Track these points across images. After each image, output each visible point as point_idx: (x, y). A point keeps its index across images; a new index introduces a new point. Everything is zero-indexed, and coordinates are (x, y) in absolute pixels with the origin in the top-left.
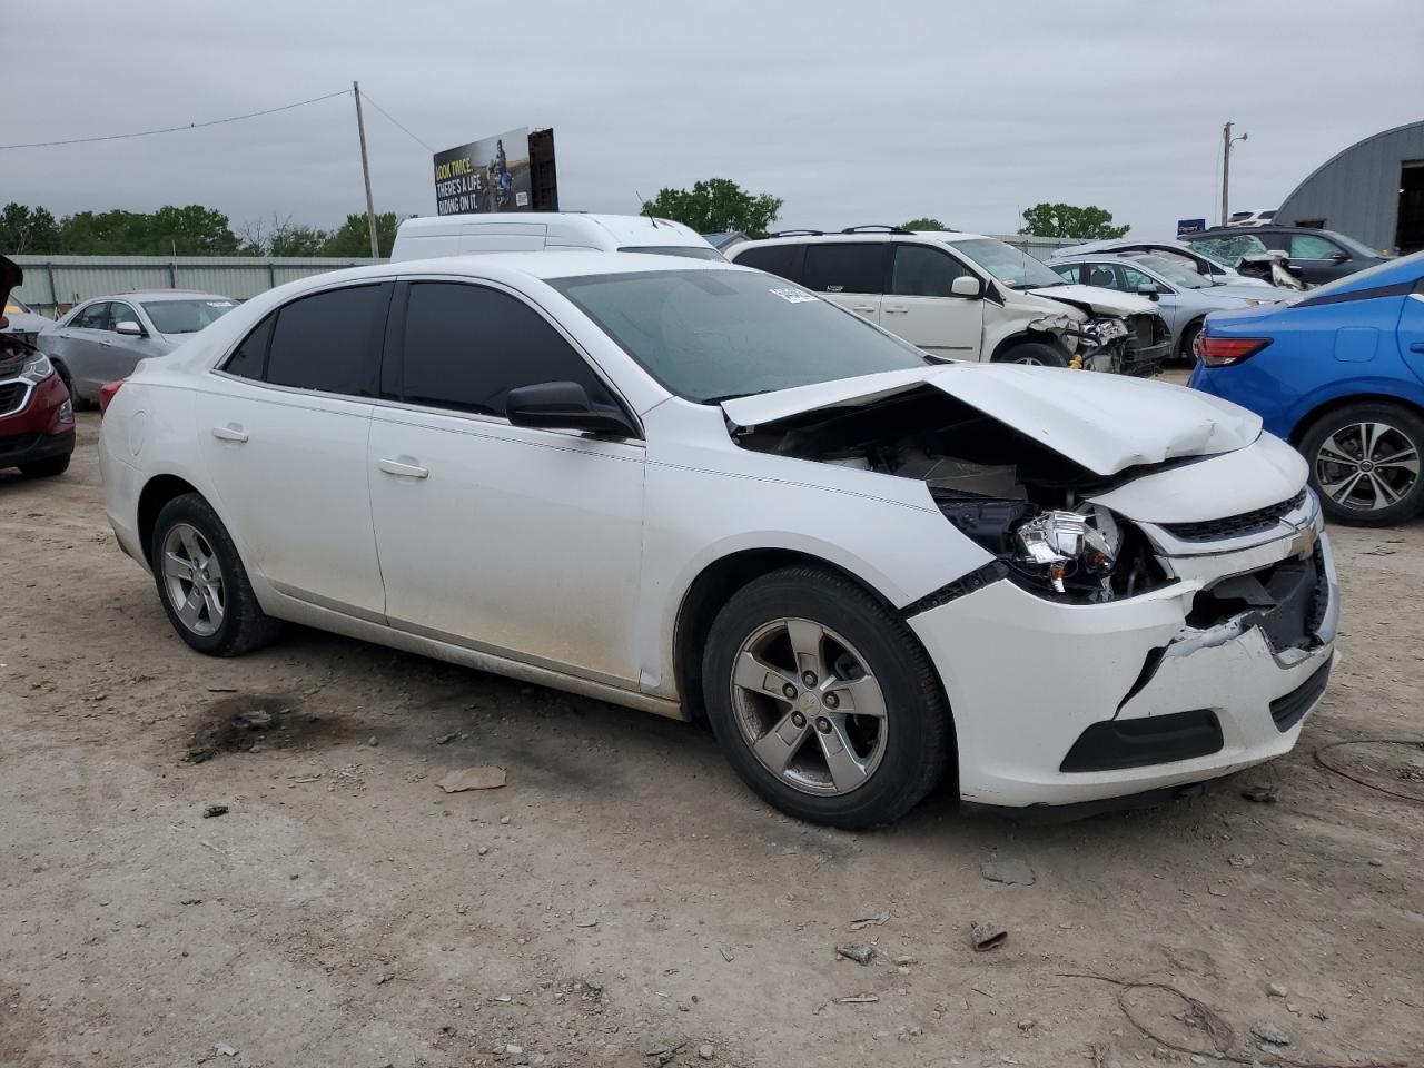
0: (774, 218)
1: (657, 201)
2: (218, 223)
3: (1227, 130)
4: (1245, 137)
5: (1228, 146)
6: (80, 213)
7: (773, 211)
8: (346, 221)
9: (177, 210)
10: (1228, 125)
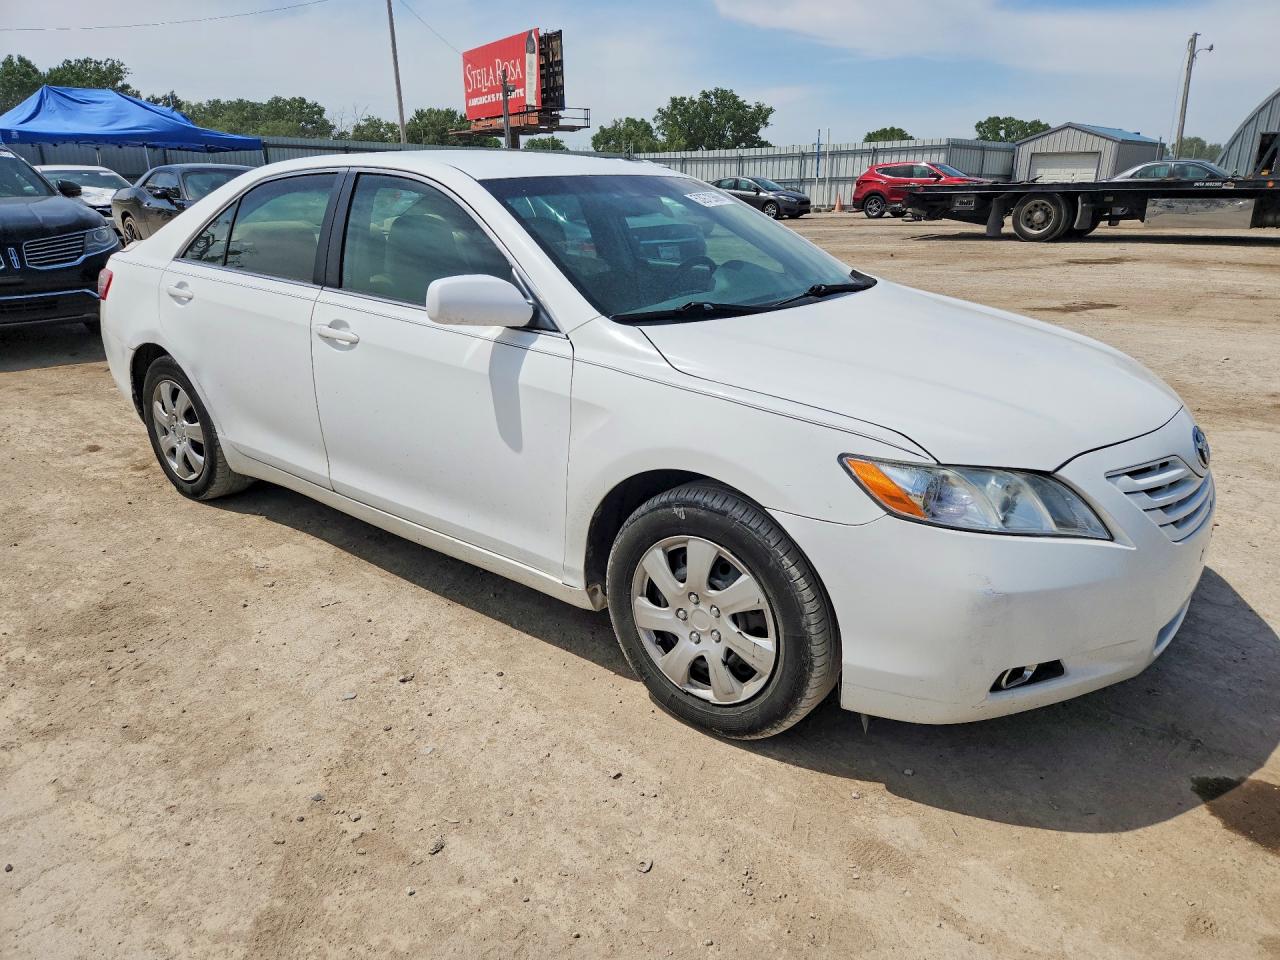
0: (767, 124)
1: (668, 108)
2: (316, 113)
3: (1193, 41)
4: (1211, 48)
5: (1193, 56)
6: (211, 99)
7: (765, 118)
8: (414, 114)
9: (284, 100)
10: (1196, 35)
